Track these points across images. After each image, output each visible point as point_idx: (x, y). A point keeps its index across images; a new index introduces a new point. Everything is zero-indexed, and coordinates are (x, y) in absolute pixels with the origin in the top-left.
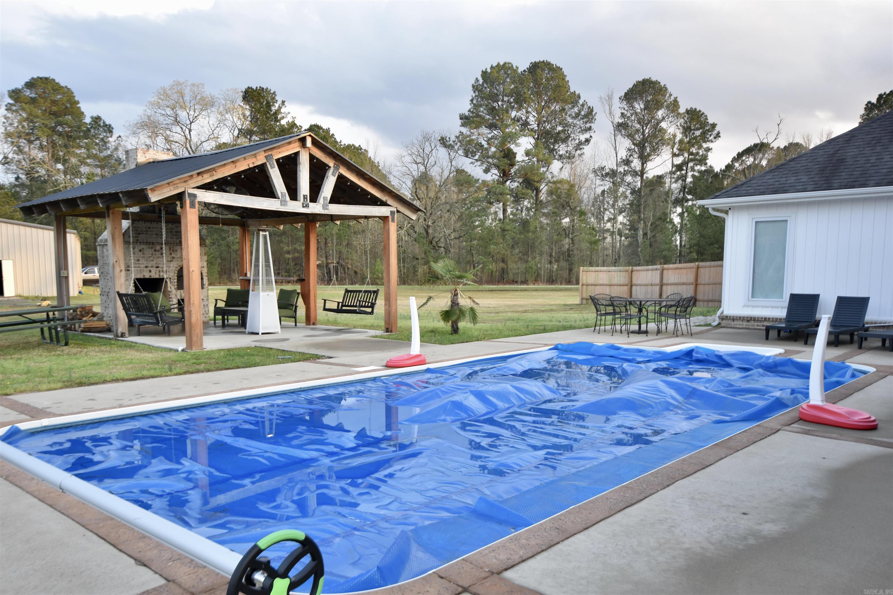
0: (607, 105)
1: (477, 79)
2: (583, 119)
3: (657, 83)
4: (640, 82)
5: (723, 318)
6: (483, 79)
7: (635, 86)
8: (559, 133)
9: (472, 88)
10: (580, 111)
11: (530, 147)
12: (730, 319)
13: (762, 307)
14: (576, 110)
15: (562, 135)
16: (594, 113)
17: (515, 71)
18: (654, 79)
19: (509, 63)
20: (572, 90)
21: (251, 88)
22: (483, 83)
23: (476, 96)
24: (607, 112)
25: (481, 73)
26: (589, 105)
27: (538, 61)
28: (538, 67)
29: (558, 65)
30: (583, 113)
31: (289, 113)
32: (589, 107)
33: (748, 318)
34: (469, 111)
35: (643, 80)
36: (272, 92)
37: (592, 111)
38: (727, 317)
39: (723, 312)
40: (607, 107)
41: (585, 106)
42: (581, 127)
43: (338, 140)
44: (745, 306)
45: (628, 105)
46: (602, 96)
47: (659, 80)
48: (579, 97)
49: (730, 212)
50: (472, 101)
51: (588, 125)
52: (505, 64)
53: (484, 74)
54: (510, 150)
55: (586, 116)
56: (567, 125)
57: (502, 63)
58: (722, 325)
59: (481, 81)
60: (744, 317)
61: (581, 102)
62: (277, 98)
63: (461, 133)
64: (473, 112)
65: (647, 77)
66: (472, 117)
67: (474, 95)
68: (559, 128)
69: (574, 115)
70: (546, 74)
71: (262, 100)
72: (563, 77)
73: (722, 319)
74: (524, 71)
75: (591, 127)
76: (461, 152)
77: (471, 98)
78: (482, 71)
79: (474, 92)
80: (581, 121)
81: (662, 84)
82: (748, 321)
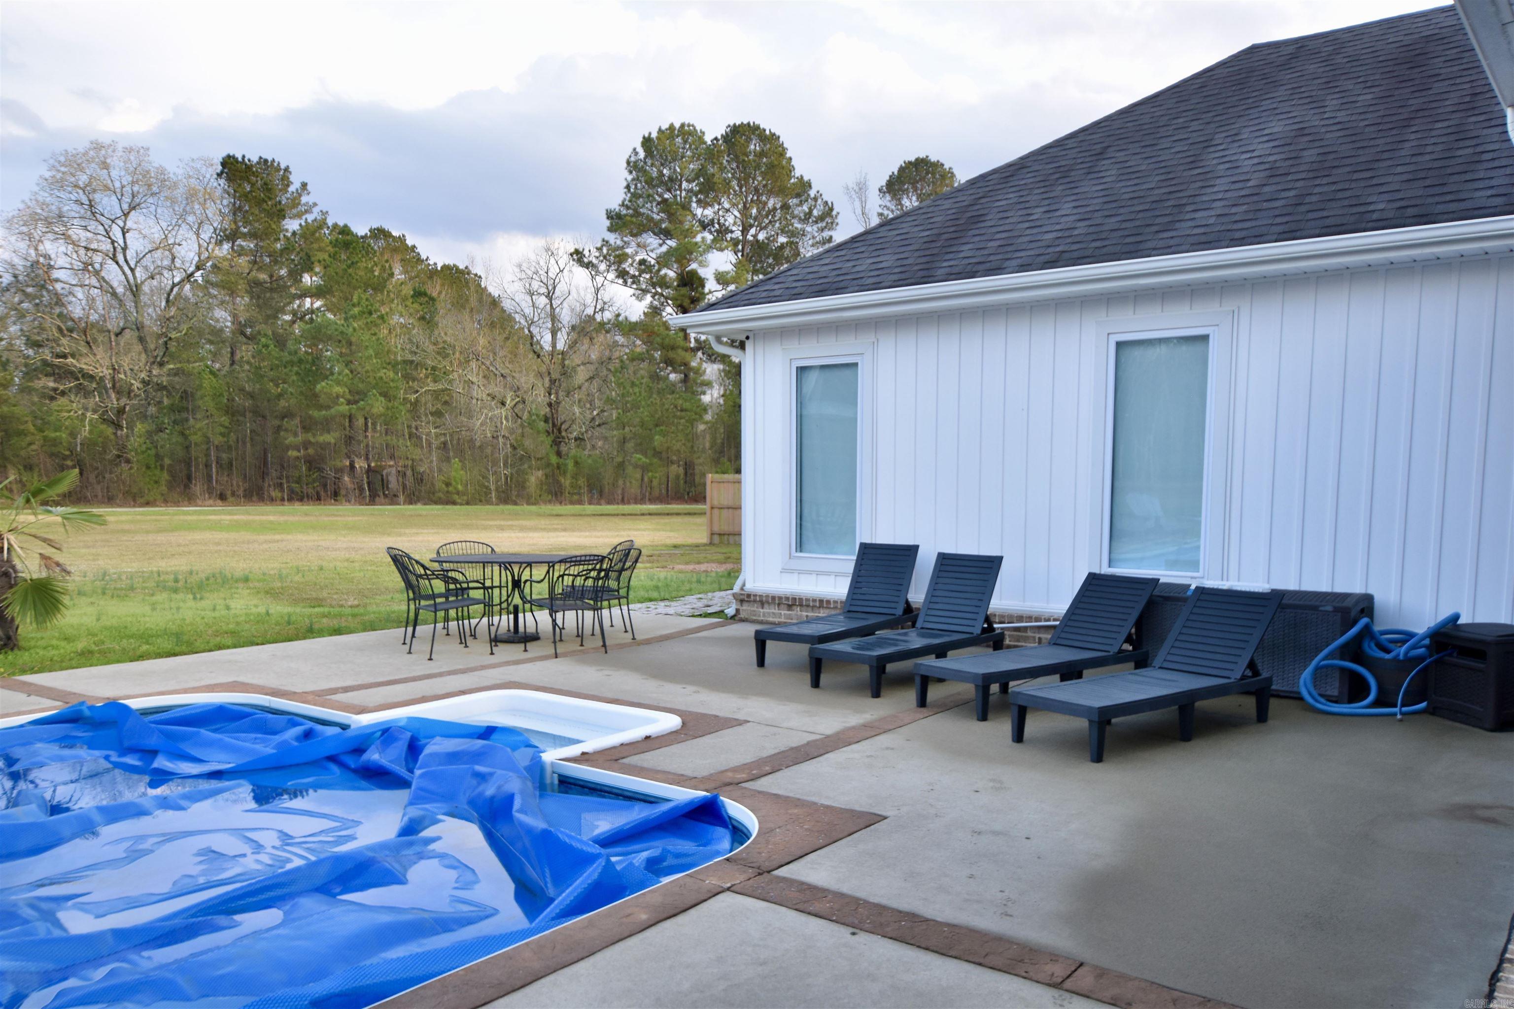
0: (857, 200)
1: (635, 149)
2: (816, 222)
3: (938, 165)
4: (910, 163)
5: (745, 598)
6: (645, 151)
7: (901, 169)
8: (782, 247)
9: (625, 165)
10: (811, 211)
11: (729, 267)
12: (755, 601)
13: (819, 573)
14: (805, 208)
15: (787, 252)
16: (834, 213)
17: (701, 139)
18: (933, 159)
19: (689, 125)
20: (797, 173)
21: (233, 157)
22: (645, 158)
23: (633, 180)
24: (859, 211)
25: (641, 139)
26: (825, 198)
27: (738, 123)
28: (738, 132)
29: (773, 131)
30: (815, 213)
31: (315, 204)
32: (826, 203)
33: (787, 599)
34: (623, 205)
35: (917, 160)
36: (283, 166)
37: (831, 209)
38: (749, 596)
39: (744, 585)
40: (857, 204)
41: (819, 201)
42: (814, 237)
43: (424, 257)
44: (784, 571)
45: (894, 202)
46: (851, 186)
47: (941, 161)
48: (810, 186)
49: (749, 345)
50: (628, 187)
51: (826, 234)
52: (683, 125)
53: (647, 142)
54: (694, 273)
55: (821, 218)
56: (793, 234)
57: (677, 125)
58: (742, 615)
59: (642, 154)
60: (780, 598)
61: (812, 193)
62: (292, 178)
63: (606, 242)
64: (628, 208)
65: (922, 155)
66: (626, 215)
67: (630, 178)
68: (782, 239)
69: (802, 215)
70: (754, 146)
71: (253, 179)
72: (781, 151)
73: (742, 601)
74: (716, 139)
75: (831, 237)
76: (611, 276)
77: (625, 184)
78: (644, 137)
79: (631, 172)
80: (815, 228)
81: (947, 166)
82: (790, 607)
